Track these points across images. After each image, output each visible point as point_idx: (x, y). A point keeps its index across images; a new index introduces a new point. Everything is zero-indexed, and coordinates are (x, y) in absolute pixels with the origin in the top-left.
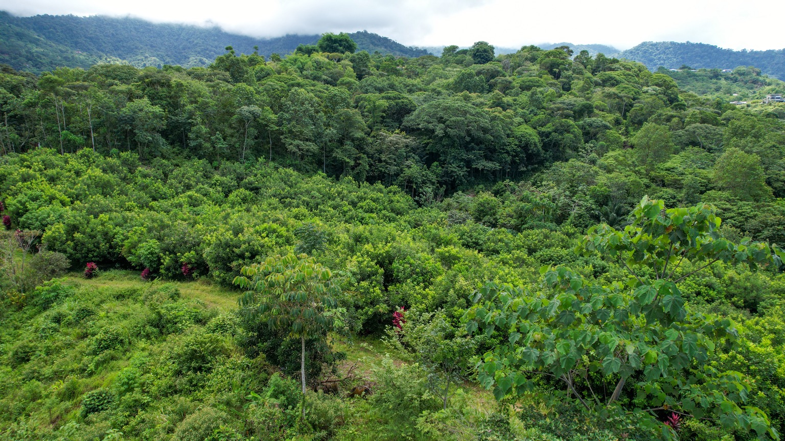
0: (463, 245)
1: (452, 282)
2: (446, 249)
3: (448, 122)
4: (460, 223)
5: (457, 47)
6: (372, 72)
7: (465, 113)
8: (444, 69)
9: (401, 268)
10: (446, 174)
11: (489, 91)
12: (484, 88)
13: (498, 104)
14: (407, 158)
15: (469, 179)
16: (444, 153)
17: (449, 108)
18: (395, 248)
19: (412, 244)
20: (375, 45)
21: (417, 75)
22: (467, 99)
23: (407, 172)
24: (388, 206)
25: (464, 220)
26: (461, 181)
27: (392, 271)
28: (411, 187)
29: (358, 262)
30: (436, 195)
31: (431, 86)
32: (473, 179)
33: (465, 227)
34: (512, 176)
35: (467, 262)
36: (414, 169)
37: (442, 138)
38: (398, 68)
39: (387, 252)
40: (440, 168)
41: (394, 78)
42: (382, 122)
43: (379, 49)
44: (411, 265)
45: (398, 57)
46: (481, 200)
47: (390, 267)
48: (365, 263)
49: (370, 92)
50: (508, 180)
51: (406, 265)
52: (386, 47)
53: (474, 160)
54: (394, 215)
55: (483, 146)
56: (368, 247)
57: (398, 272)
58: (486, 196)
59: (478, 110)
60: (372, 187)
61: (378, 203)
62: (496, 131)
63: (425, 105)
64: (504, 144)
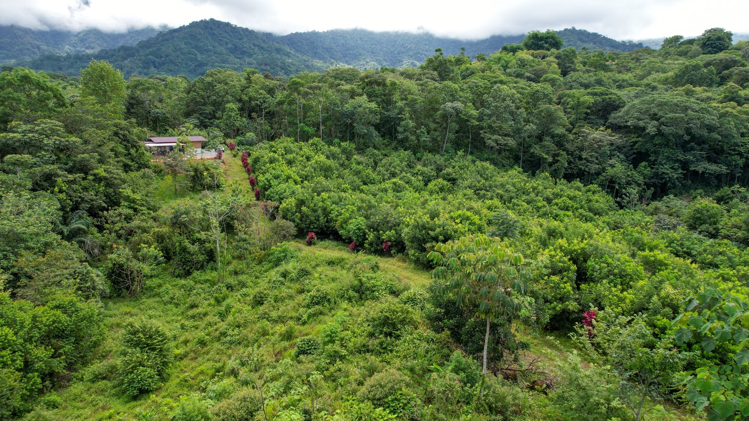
0: (672, 252)
1: (656, 288)
2: (652, 254)
3: (662, 120)
4: (669, 229)
5: (681, 37)
6: (578, 68)
7: (686, 109)
8: (662, 63)
9: (597, 267)
10: (656, 175)
11: (720, 84)
12: (713, 82)
13: (732, 98)
14: (611, 156)
15: (683, 182)
16: (655, 152)
17: (666, 104)
18: (591, 245)
19: (611, 244)
20: (583, 41)
21: (629, 70)
22: (689, 93)
23: (610, 171)
24: (586, 205)
25: (675, 227)
26: (674, 184)
27: (586, 269)
28: (613, 187)
29: (550, 255)
30: (641, 198)
31: (645, 81)
32: (690, 182)
33: (675, 235)
34: (743, 181)
35: (676, 271)
36: (618, 168)
37: (654, 136)
38: (607, 63)
39: (583, 249)
40: (649, 169)
41: (602, 74)
42: (585, 118)
43: (587, 46)
44: (608, 264)
45: (608, 51)
46: (698, 206)
47: (584, 265)
48: (558, 257)
49: (575, 88)
50: (738, 186)
51: (603, 265)
52: (595, 43)
53: (693, 162)
54: (591, 215)
55: (706, 146)
56: (562, 242)
57: (593, 270)
58: (705, 202)
59: (703, 105)
60: (569, 185)
61: (575, 201)
62: (726, 129)
63: (636, 101)
64: (736, 145)
